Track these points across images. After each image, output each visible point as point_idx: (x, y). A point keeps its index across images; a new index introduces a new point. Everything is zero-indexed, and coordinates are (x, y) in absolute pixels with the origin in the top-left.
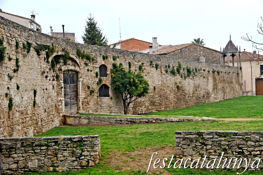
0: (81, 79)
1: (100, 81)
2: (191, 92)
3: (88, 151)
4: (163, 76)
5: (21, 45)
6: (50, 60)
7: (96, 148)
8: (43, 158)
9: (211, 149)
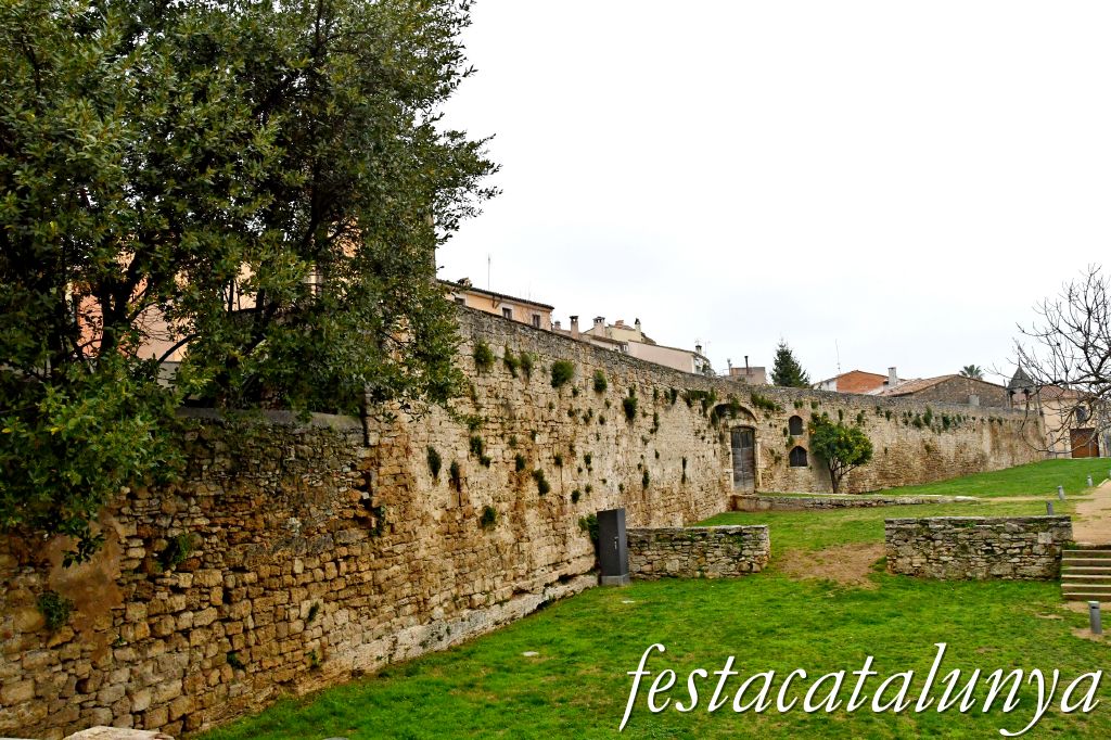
0: (759, 440)
1: (791, 441)
2: (952, 455)
3: (751, 549)
4: (901, 430)
5: (662, 394)
6: (709, 412)
7: (763, 545)
8: (686, 558)
9: (941, 546)
